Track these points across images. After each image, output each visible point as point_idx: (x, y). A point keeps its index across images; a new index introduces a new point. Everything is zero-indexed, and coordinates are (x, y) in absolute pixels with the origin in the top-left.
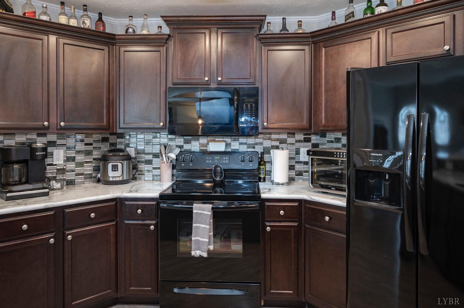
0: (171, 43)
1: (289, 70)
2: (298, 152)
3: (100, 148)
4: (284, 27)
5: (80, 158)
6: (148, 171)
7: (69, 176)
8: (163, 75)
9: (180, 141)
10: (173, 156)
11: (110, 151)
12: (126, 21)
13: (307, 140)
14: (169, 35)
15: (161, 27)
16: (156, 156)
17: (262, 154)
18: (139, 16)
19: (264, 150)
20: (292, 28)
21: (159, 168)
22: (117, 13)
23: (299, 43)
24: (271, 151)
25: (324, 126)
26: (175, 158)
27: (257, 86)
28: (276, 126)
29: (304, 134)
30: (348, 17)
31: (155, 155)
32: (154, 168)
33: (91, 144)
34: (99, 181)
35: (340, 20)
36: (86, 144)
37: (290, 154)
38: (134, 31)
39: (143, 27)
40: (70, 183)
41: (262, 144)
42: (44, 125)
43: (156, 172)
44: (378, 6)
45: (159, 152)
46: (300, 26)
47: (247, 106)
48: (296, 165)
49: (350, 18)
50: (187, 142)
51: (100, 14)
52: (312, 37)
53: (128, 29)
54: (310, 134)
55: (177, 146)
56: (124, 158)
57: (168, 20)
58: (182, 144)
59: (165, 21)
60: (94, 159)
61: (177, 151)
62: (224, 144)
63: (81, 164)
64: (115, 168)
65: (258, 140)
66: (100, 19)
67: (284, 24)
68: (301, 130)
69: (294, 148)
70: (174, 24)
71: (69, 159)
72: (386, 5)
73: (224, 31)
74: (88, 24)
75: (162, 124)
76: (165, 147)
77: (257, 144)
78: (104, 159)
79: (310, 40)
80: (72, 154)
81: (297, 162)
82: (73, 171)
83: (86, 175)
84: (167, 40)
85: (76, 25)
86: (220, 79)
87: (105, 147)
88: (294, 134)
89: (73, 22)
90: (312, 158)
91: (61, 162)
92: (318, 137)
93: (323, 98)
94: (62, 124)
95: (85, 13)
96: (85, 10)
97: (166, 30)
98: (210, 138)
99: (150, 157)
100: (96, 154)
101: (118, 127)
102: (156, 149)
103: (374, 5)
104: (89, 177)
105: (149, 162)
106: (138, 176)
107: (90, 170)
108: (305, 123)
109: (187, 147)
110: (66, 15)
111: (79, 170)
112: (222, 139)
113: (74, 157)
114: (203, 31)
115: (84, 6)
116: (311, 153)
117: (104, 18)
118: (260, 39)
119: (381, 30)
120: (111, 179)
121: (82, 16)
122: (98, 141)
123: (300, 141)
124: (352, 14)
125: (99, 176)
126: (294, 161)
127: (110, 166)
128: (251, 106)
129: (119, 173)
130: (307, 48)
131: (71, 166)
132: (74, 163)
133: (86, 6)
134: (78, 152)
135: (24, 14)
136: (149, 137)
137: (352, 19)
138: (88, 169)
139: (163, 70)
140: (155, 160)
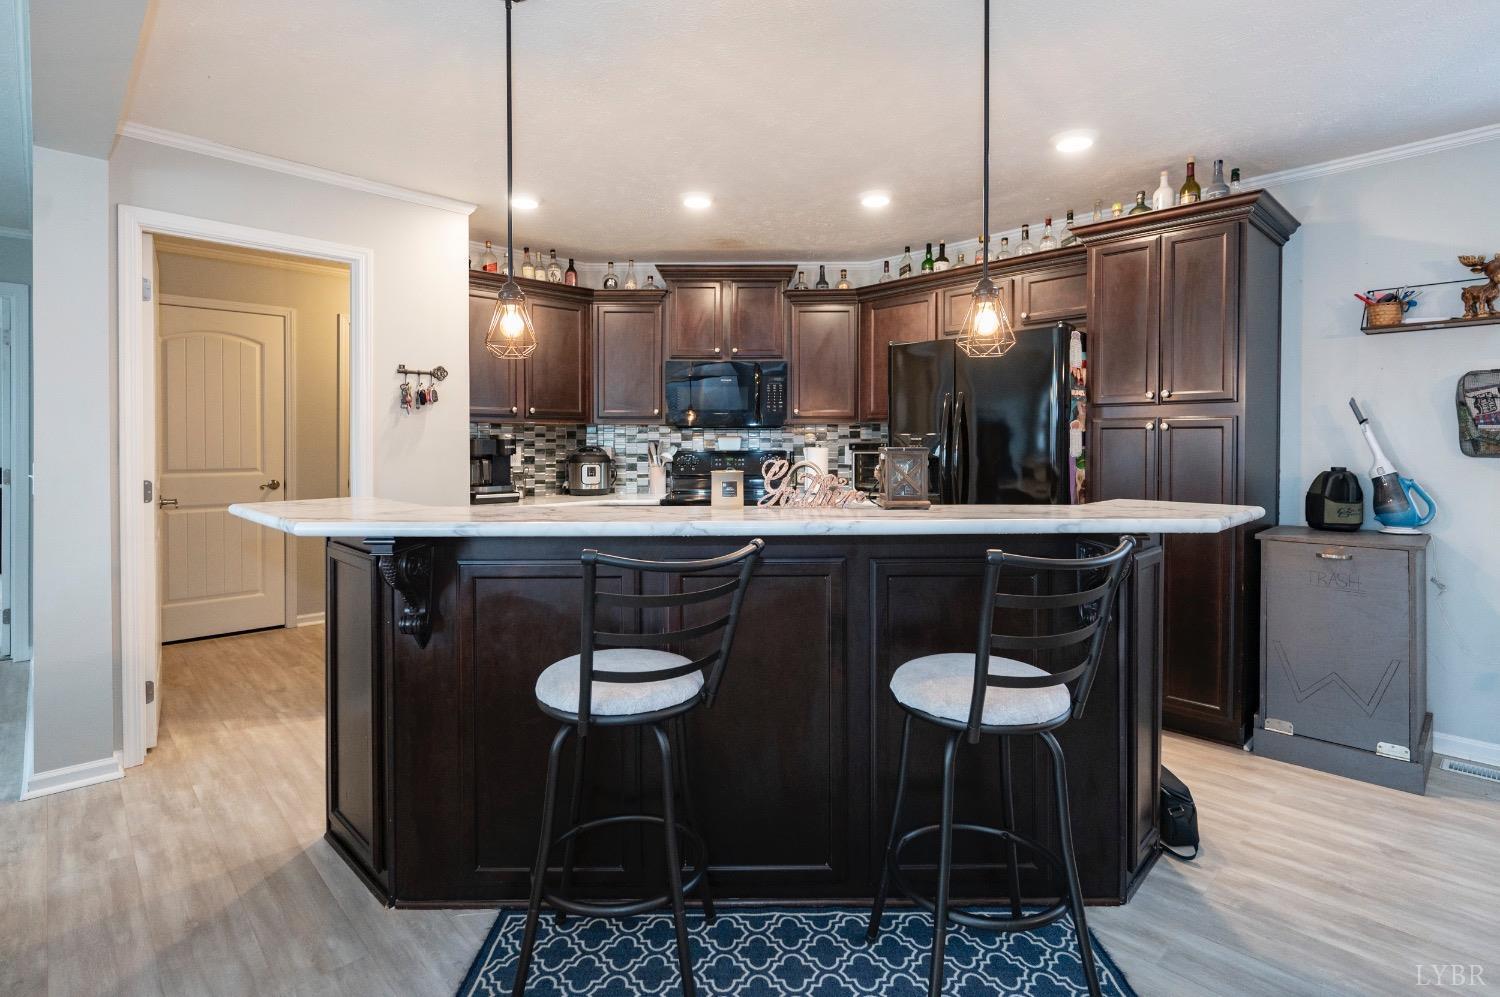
0: (668, 301)
1: (828, 338)
2: (841, 453)
3: (564, 447)
4: (822, 280)
5: (540, 459)
6: (631, 480)
7: (530, 484)
8: (659, 344)
9: (677, 437)
10: (669, 456)
11: (580, 451)
12: (604, 267)
13: (855, 435)
14: (667, 291)
15: (652, 277)
16: (642, 458)
17: (792, 454)
18: (622, 259)
19: (795, 448)
20: (833, 282)
21: (647, 476)
22: (591, 257)
23: (841, 302)
24: (805, 450)
25: (872, 414)
26: (672, 459)
27: (785, 359)
28: (810, 414)
29: (851, 427)
30: (903, 271)
31: (640, 458)
32: (639, 476)
33: (554, 441)
34: (567, 492)
35: (894, 275)
36: (548, 441)
37: (830, 455)
38: (616, 283)
39: (628, 277)
40: (530, 493)
41: (791, 440)
42: (511, 411)
43: (643, 482)
44: (937, 260)
45: (646, 452)
46: (844, 277)
47: (772, 387)
48: (839, 469)
49: (905, 272)
50: (685, 438)
51: (571, 261)
52: (859, 295)
53: (607, 281)
54: (859, 427)
55: (672, 444)
56: (602, 458)
57: (664, 271)
58: (679, 441)
59: (661, 271)
60: (557, 462)
61: (674, 450)
62: (739, 440)
63: (540, 469)
64: (592, 472)
65: (786, 436)
66: (571, 268)
67: (822, 276)
68: (845, 419)
69: (836, 446)
70: (672, 276)
71: (529, 460)
72: (946, 260)
73: (740, 285)
74: (557, 275)
75: (656, 411)
76: (656, 447)
77: (785, 440)
78: (574, 460)
79: (856, 298)
80: (530, 453)
81: (840, 466)
82: (532, 477)
83: (547, 483)
84: (663, 297)
85: (543, 279)
86: (735, 350)
87: (572, 447)
88: (836, 426)
89: (541, 276)
90: (856, 455)
91: (519, 464)
92: (870, 431)
93: (872, 376)
94: (532, 410)
95: (553, 261)
96: (553, 257)
97: (659, 282)
98: (719, 432)
99: (633, 460)
100: (561, 455)
101: (595, 416)
102: (643, 449)
103: (934, 258)
104: (551, 486)
105: (632, 467)
106: (616, 487)
107: (553, 477)
108: (848, 411)
109: (686, 445)
110: (532, 265)
111: (541, 475)
112: (736, 435)
113: (534, 458)
114: (711, 285)
115: (552, 251)
116: (854, 447)
117: (577, 265)
118: (789, 297)
119: (940, 291)
120: (584, 487)
121: (550, 266)
122: (563, 437)
123: (844, 437)
124: (908, 268)
125: (566, 484)
126: (836, 465)
127: (585, 469)
128: (778, 386)
129: (596, 480)
130: (851, 308)
131: (531, 469)
132: (533, 466)
133: (554, 251)
134: (538, 451)
135: (485, 268)
136: (632, 430)
137: (907, 275)
138: (549, 475)
139: (659, 338)
140: (641, 465)
